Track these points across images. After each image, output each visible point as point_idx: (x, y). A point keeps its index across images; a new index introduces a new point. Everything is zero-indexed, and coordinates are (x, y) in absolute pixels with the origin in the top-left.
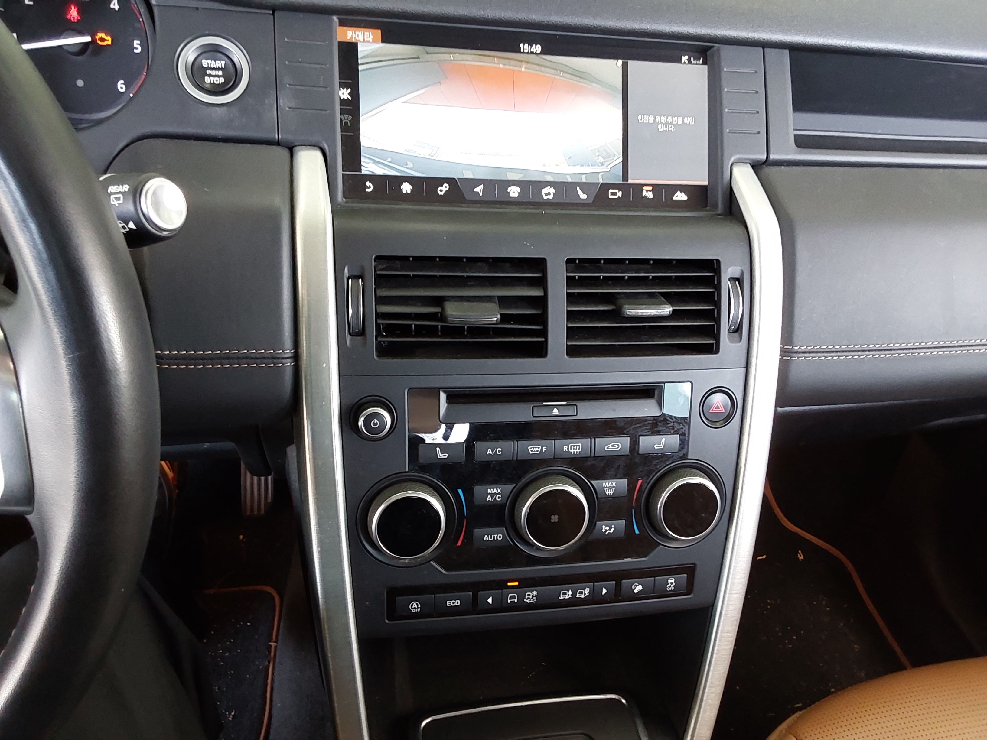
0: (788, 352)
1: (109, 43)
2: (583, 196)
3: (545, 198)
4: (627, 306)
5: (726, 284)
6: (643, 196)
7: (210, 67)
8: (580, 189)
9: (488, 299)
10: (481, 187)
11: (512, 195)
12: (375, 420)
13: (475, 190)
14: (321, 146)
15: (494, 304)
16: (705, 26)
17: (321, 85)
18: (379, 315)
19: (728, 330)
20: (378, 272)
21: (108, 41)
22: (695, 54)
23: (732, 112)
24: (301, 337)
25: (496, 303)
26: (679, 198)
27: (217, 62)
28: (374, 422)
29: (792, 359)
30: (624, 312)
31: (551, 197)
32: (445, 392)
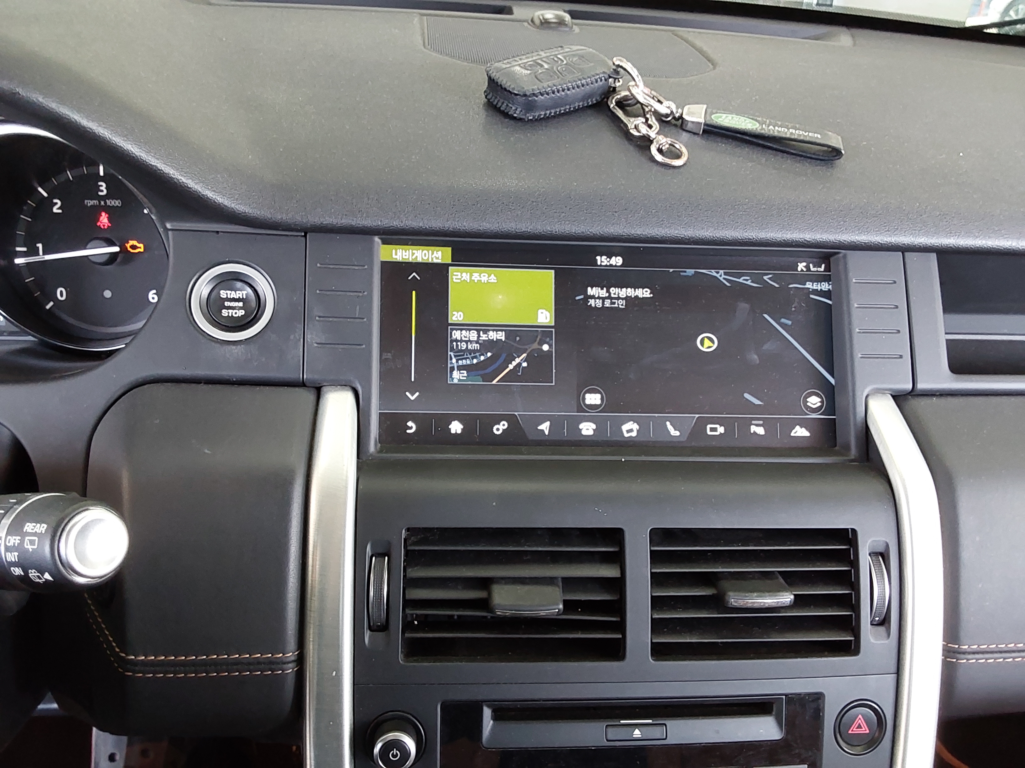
0: (954, 652)
1: (142, 250)
2: (674, 433)
3: (626, 435)
4: (731, 594)
5: (865, 560)
6: (752, 432)
7: (229, 297)
8: (671, 424)
9: (550, 581)
10: (548, 423)
11: (584, 432)
12: (395, 750)
13: (540, 428)
14: (354, 386)
15: (557, 589)
16: (826, 232)
17: (357, 316)
18: (408, 603)
19: (871, 622)
20: (409, 548)
21: (141, 248)
22: (815, 260)
23: (863, 332)
24: (308, 636)
25: (558, 586)
26: (798, 434)
27: (237, 292)
28: (393, 753)
29: (959, 661)
30: (728, 602)
31: (634, 434)
32: (488, 706)
